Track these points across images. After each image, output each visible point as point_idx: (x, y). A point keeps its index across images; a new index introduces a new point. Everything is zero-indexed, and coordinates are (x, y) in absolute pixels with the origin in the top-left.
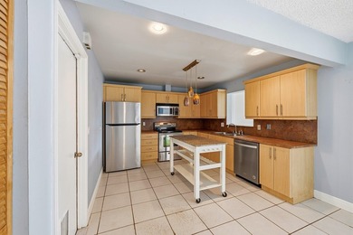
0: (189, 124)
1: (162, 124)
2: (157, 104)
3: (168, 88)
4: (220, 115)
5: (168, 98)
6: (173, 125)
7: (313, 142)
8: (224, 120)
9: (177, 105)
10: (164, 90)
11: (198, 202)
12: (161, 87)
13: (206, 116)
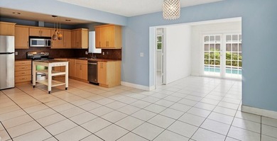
0: (62, 53)
1: (35, 53)
2: (30, 37)
3: (41, 24)
4: (84, 46)
5: (41, 32)
6: (46, 54)
8: (87, 50)
9: (50, 38)
10: (38, 26)
12: (34, 23)
13: (75, 46)
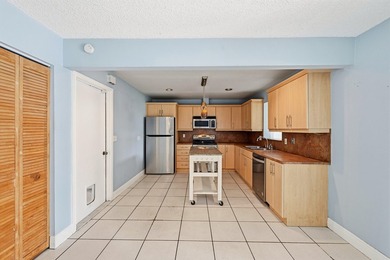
0: (231, 137)
2: (194, 118)
3: (206, 100)
4: (255, 127)
6: (212, 137)
7: (327, 160)
11: (193, 203)
